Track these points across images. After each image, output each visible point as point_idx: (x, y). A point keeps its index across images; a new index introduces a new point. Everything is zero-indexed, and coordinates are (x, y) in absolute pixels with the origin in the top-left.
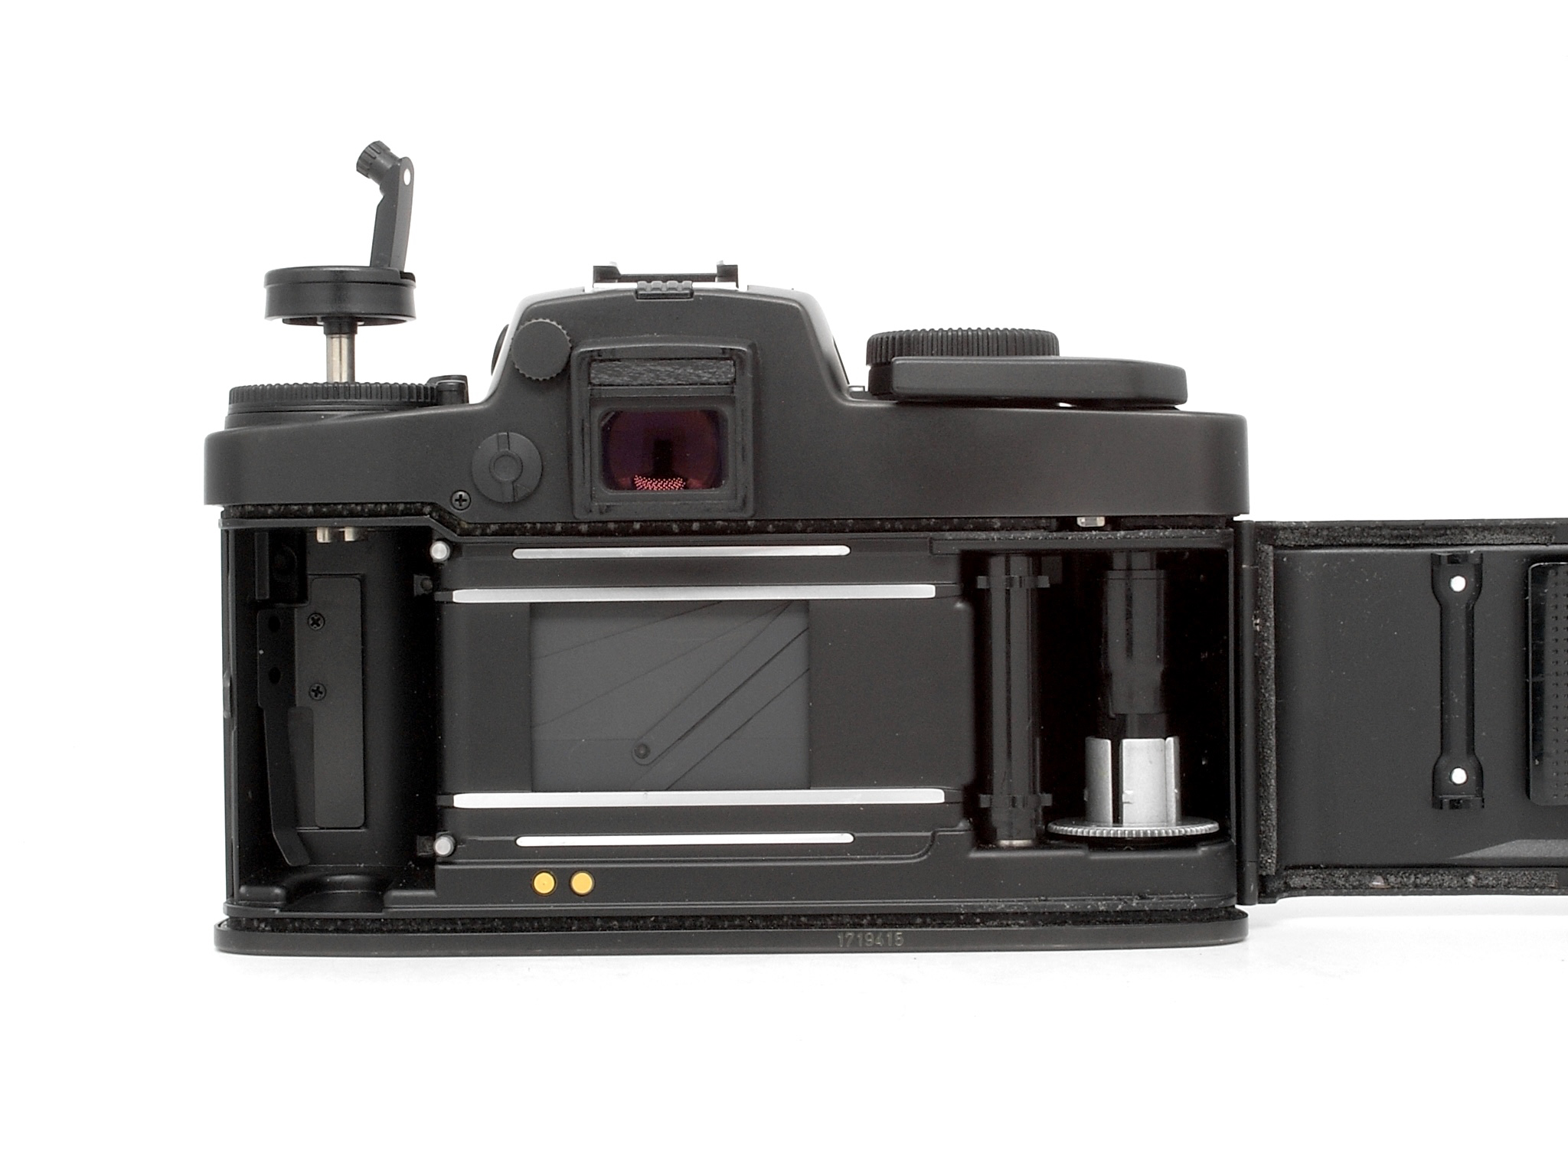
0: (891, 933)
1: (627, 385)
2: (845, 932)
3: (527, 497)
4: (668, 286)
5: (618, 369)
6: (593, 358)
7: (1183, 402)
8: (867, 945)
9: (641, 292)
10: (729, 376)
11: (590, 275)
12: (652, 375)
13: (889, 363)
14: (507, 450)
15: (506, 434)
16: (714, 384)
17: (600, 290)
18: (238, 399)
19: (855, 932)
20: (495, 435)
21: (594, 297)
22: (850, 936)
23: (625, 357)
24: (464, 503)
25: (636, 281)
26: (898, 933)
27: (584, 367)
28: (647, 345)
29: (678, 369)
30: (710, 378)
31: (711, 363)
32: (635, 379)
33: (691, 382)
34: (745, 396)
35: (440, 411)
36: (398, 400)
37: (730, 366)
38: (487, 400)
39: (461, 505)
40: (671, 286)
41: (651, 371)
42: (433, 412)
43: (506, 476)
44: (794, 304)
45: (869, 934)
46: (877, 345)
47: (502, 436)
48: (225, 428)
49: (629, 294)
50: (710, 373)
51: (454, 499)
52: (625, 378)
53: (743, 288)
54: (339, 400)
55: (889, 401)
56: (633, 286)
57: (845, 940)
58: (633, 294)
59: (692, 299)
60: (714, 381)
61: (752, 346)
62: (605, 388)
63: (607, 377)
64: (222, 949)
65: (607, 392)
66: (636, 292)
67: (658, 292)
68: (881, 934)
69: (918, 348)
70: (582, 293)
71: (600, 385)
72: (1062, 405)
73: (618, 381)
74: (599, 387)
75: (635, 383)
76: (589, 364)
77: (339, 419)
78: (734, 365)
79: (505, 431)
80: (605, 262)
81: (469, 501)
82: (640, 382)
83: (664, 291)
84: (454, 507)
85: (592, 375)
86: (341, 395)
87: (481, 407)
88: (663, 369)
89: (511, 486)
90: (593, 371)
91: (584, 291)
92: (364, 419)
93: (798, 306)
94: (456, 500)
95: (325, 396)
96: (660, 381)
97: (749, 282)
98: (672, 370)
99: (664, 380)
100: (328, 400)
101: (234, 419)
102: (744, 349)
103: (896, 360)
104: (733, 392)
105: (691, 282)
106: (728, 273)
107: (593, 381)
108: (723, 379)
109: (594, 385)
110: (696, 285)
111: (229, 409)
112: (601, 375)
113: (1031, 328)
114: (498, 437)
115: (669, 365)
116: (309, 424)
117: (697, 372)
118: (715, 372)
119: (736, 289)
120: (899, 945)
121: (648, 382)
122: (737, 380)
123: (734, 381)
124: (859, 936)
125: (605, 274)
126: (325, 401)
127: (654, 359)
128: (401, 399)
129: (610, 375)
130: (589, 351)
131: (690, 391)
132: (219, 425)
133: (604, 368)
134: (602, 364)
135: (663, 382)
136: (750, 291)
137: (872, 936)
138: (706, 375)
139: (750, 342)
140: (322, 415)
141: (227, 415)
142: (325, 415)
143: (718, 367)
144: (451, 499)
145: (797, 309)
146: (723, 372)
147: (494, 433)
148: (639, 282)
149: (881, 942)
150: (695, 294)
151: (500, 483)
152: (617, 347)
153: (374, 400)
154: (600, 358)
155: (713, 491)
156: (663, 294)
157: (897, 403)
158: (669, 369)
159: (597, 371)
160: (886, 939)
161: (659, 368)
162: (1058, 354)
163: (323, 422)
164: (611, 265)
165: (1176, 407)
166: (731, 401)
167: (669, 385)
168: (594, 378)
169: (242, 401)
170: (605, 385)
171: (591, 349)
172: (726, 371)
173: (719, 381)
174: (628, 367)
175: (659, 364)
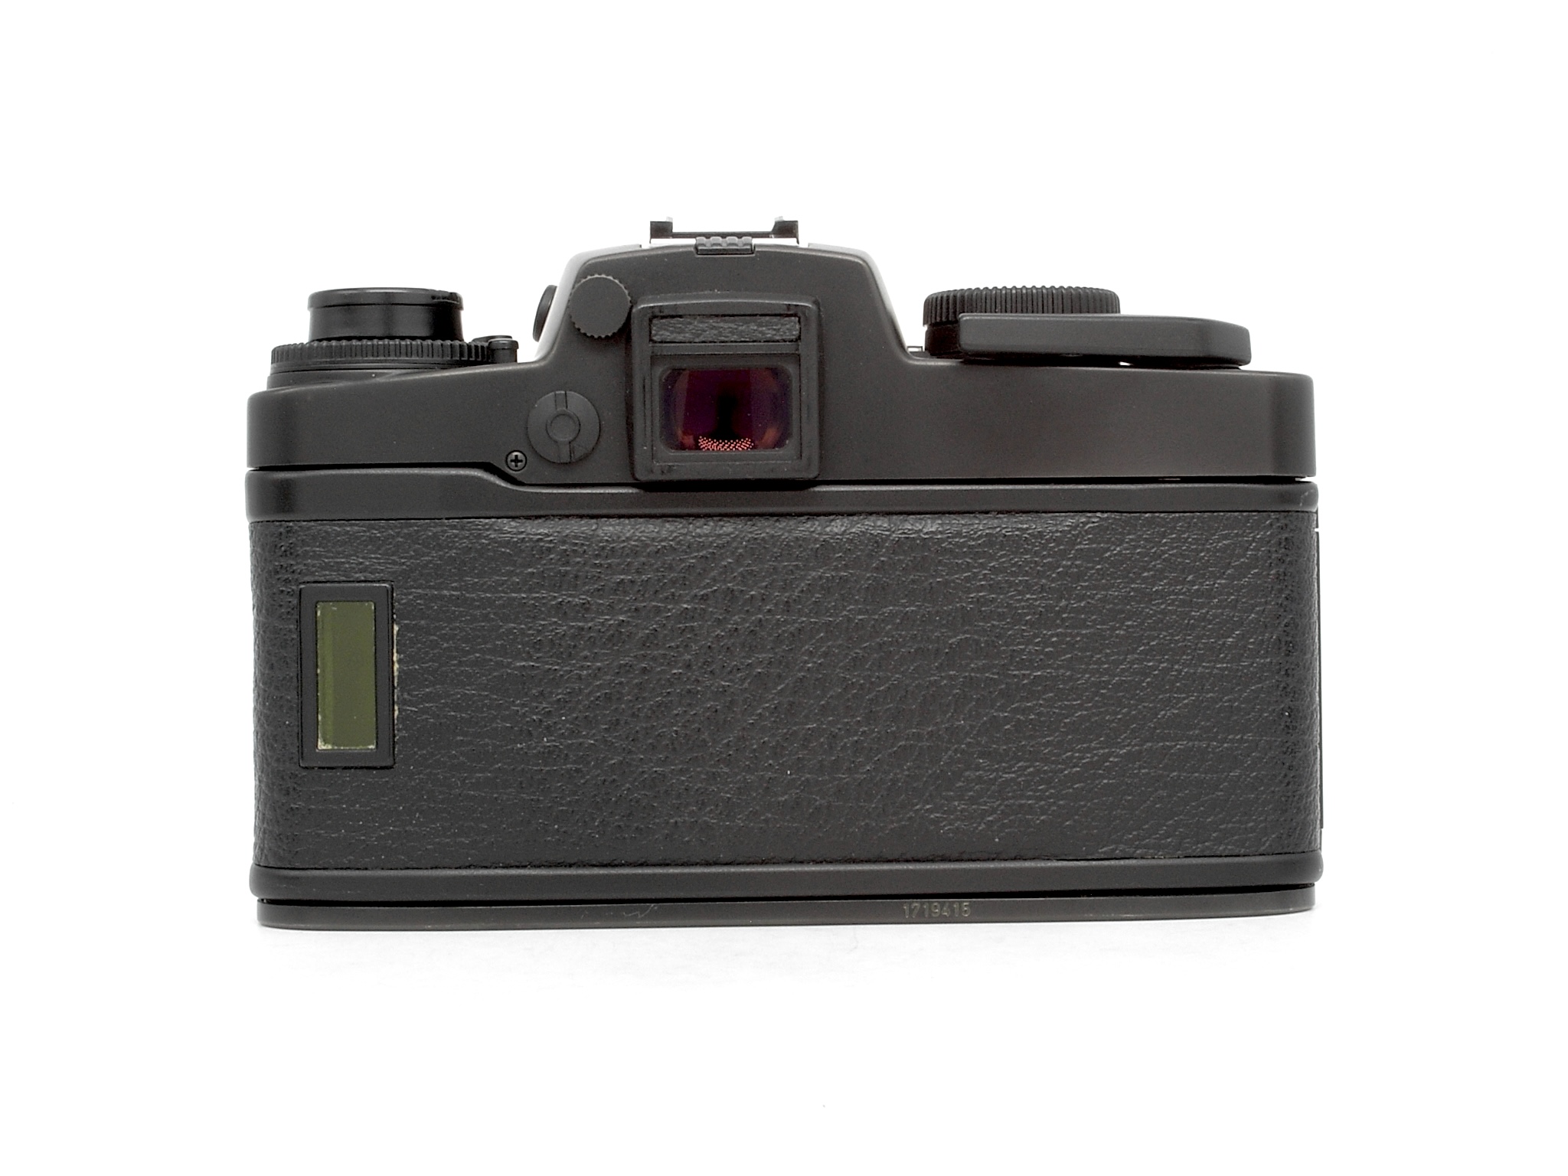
0: (958, 904)
1: (690, 342)
2: (911, 903)
3: (585, 458)
4: (728, 242)
5: (680, 325)
6: (655, 316)
7: (1247, 362)
8: (934, 915)
9: (700, 248)
10: (794, 333)
11: (647, 231)
12: (716, 332)
13: (957, 321)
14: (565, 409)
15: (563, 392)
16: (778, 341)
17: (658, 246)
18: (282, 358)
19: (921, 902)
20: (553, 393)
21: (652, 253)
22: (916, 906)
23: (687, 313)
24: (519, 464)
25: (695, 237)
26: (965, 904)
27: (646, 323)
28: (710, 301)
29: (742, 326)
30: (775, 335)
31: (775, 319)
32: (698, 336)
33: (755, 339)
34: (809, 352)
35: (495, 369)
36: (449, 358)
37: (795, 323)
38: (543, 358)
39: (516, 466)
40: (732, 242)
41: (714, 328)
42: (486, 370)
43: (563, 435)
44: (856, 260)
45: (936, 904)
46: (932, 305)
47: (560, 394)
48: (269, 387)
49: (689, 249)
50: (775, 330)
51: (509, 460)
52: (687, 335)
53: (803, 244)
54: (389, 358)
55: (953, 360)
56: (692, 241)
57: (911, 911)
58: (692, 249)
59: (754, 255)
60: (777, 338)
61: (816, 303)
62: (665, 345)
63: (668, 334)
64: (266, 923)
65: (668, 349)
66: (696, 247)
67: (719, 247)
68: (947, 904)
69: (981, 306)
70: (640, 249)
71: (661, 342)
72: (1122, 364)
73: (680, 338)
74: (660, 345)
75: (697, 340)
76: (651, 321)
77: (393, 377)
78: (799, 322)
79: (562, 390)
80: (661, 218)
81: (524, 462)
82: (702, 338)
83: (724, 246)
84: (510, 469)
85: (653, 332)
86: (392, 353)
87: (537, 365)
88: (726, 325)
89: (568, 446)
90: (654, 328)
91: (641, 246)
92: (417, 377)
93: (861, 262)
94: (512, 461)
95: (375, 354)
96: (723, 338)
97: (809, 238)
98: (736, 326)
99: (728, 337)
100: (378, 358)
101: (277, 379)
102: (810, 306)
103: (962, 317)
104: (797, 350)
105: (750, 238)
106: (786, 229)
107: (655, 338)
108: (788, 336)
109: (656, 342)
110: (756, 241)
111: (272, 369)
112: (663, 331)
113: (1095, 287)
114: (555, 395)
115: (732, 322)
116: (359, 383)
117: (760, 329)
118: (779, 329)
119: (797, 244)
120: (966, 915)
121: (710, 339)
122: (802, 337)
123: (799, 338)
124: (925, 907)
125: (660, 229)
126: (375, 358)
127: (717, 316)
128: (452, 357)
129: (672, 332)
130: (650, 307)
131: (751, 348)
132: (262, 386)
133: (665, 325)
134: (664, 321)
135: (726, 339)
136: (811, 247)
137: (939, 906)
138: (770, 332)
139: (813, 299)
140: (373, 373)
141: (269, 375)
142: (376, 374)
143: (782, 325)
144: (506, 462)
145: (860, 265)
146: (788, 329)
147: (552, 391)
148: (698, 238)
149: (948, 912)
150: (757, 249)
151: (556, 442)
152: (678, 303)
153: (425, 358)
154: (662, 314)
155: (779, 452)
156: (724, 250)
157: (961, 362)
158: (732, 325)
159: (658, 328)
160: (953, 910)
161: (721, 325)
162: (1119, 312)
163: (373, 381)
164: (668, 220)
165: (1240, 367)
166: (797, 358)
167: (732, 342)
168: (655, 335)
169: (287, 359)
170: (666, 342)
171: (652, 305)
172: (790, 328)
173: (784, 338)
174: (690, 324)
175: (722, 321)
